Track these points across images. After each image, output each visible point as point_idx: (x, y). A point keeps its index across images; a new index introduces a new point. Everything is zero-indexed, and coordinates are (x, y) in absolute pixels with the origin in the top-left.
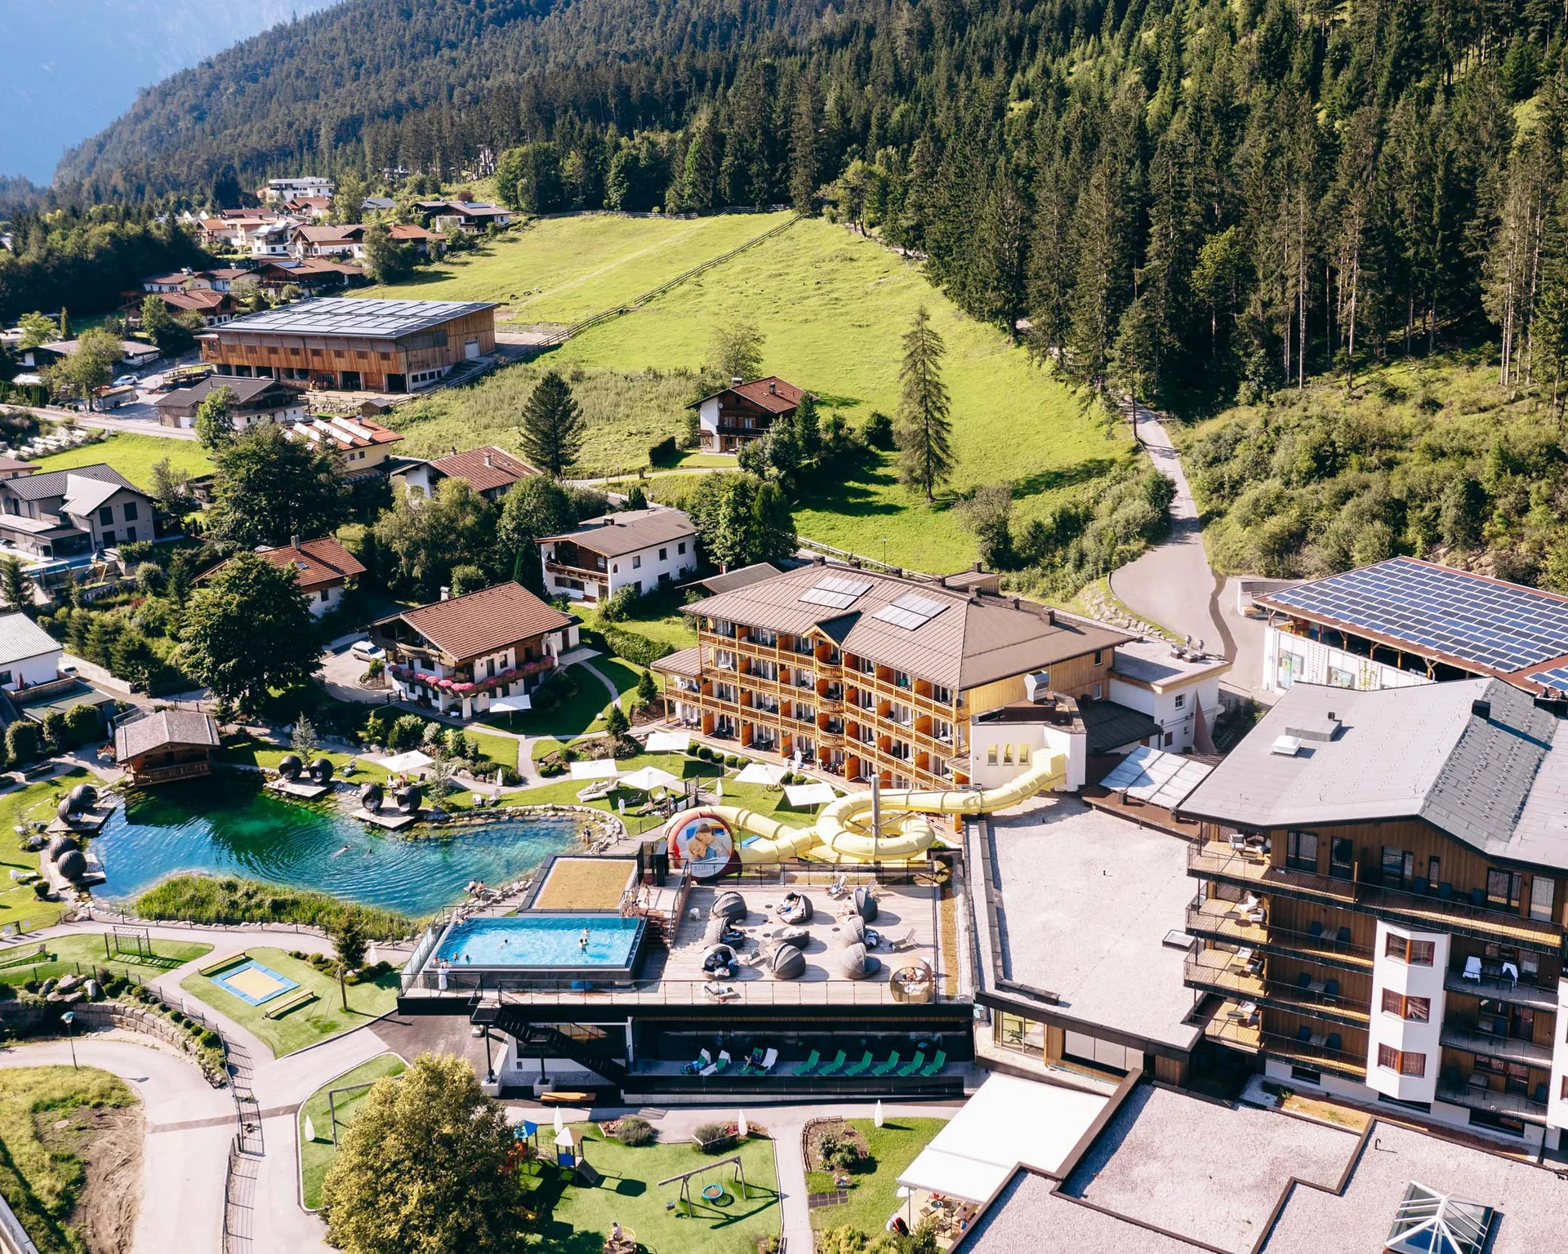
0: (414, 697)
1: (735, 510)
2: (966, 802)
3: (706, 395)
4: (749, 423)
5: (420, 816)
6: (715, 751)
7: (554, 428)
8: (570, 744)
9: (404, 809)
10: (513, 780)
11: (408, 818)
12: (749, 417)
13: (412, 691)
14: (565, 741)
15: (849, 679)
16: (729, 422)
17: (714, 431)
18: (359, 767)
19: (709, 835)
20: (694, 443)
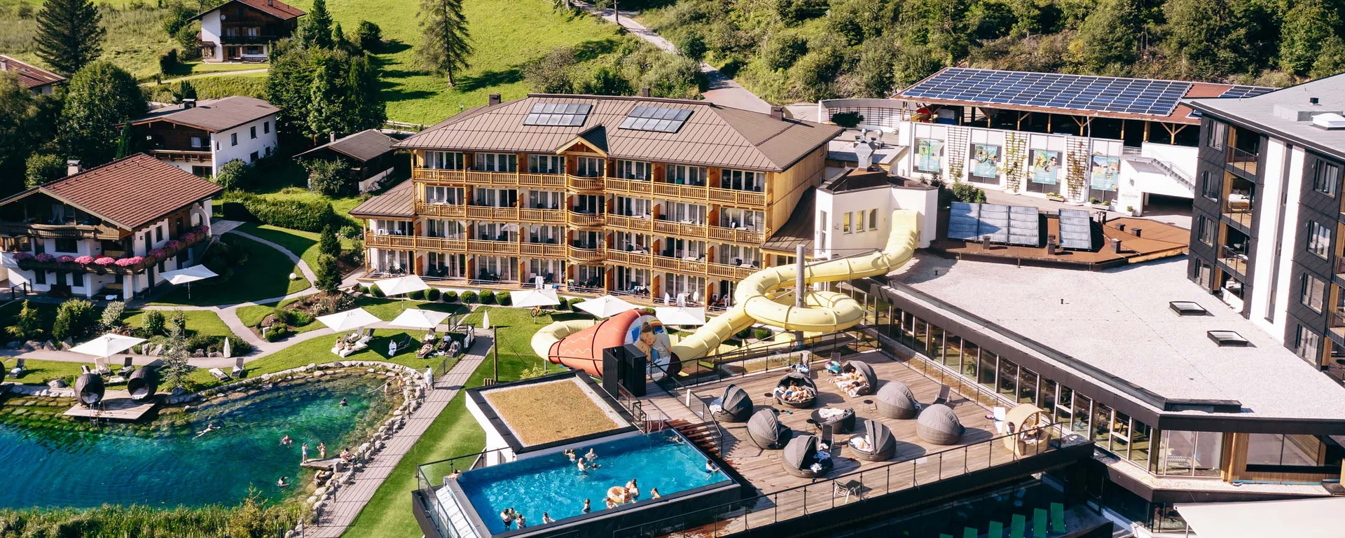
0: (46, 288)
1: (330, 82)
2: (874, 263)
3: (184, 17)
4: (253, 32)
5: (160, 402)
6: (443, 291)
7: (75, 30)
8: (280, 305)
9: (138, 396)
10: (241, 349)
11: (146, 407)
12: (252, 26)
13: (41, 280)
14: (274, 305)
15: (612, 188)
16: (231, 33)
17: (217, 41)
18: (28, 366)
19: (650, 334)
20: (196, 55)
